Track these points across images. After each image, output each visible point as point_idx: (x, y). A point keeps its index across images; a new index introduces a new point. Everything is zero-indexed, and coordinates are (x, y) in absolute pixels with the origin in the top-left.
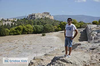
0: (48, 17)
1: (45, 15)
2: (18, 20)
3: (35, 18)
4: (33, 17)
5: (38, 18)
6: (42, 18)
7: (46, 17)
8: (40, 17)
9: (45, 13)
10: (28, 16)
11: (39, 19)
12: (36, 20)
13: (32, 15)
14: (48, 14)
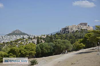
0: (85, 28)
1: (80, 26)
2: (47, 36)
3: (69, 32)
4: (67, 30)
5: (73, 30)
6: (78, 30)
7: (83, 29)
8: (75, 29)
9: (81, 24)
10: (61, 30)
11: (73, 32)
12: (70, 33)
13: (65, 29)
14: (85, 24)
